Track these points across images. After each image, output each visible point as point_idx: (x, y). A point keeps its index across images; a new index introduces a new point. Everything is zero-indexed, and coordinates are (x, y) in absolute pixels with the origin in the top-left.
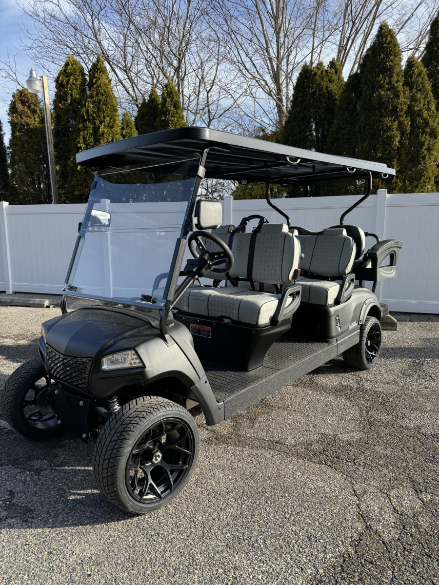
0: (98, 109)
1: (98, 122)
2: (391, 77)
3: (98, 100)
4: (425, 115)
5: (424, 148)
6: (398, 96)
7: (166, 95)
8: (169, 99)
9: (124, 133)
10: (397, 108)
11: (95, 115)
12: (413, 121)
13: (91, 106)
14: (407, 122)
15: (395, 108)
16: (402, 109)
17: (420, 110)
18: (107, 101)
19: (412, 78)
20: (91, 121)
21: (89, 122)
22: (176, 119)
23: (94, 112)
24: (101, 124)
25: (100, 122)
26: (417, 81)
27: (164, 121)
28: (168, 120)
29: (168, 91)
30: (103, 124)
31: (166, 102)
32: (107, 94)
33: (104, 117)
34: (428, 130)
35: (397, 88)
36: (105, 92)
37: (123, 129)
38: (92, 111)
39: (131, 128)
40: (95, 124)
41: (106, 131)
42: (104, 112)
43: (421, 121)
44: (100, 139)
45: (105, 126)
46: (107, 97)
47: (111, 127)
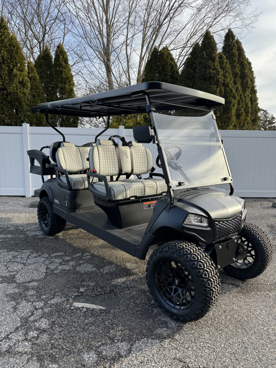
0: (11, 56)
1: (11, 66)
2: (214, 62)
3: (10, 49)
4: (230, 86)
5: (232, 105)
6: (219, 74)
7: (59, 53)
8: (61, 56)
9: (30, 76)
10: (219, 81)
11: (9, 60)
12: (225, 89)
13: (6, 54)
14: (223, 89)
15: (218, 81)
16: (221, 81)
17: (228, 83)
18: (17, 51)
19: (223, 64)
20: (6, 65)
21: (5, 65)
22: (67, 70)
23: (8, 58)
24: (14, 68)
25: (13, 66)
26: (226, 67)
27: (58, 71)
28: (61, 71)
29: (60, 50)
30: (16, 68)
31: (59, 58)
32: (17, 46)
33: (16, 63)
34: (232, 95)
35: (218, 69)
36: (16, 44)
37: (29, 73)
38: (6, 57)
39: (34, 73)
40: (9, 67)
41: (18, 73)
42: (16, 59)
43: (229, 90)
44: (14, 79)
45: (17, 69)
46: (17, 48)
47: (22, 71)
